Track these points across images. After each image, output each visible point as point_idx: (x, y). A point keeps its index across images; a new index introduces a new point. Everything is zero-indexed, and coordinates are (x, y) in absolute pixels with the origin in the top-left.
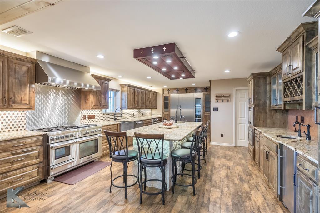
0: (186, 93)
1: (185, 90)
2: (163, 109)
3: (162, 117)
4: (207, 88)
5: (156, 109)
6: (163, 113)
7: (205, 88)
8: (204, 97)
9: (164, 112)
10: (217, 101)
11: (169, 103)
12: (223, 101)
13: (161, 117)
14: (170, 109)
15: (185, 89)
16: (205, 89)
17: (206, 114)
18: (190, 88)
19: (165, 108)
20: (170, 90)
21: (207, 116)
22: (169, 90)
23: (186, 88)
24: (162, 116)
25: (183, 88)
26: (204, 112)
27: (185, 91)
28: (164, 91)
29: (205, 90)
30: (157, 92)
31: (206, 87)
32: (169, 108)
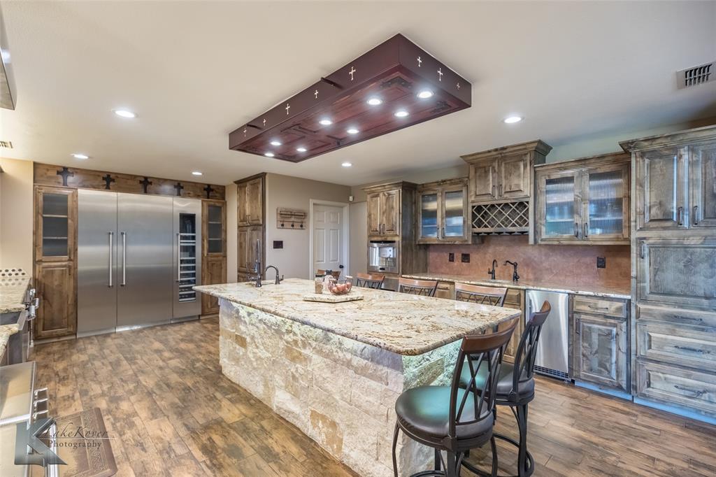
0: (146, 192)
1: (141, 182)
4: (211, 187)
6: (36, 262)
7: (206, 187)
8: (206, 212)
9: (39, 257)
10: (283, 225)
11: (69, 221)
12: (293, 226)
14: (75, 244)
15: (142, 179)
17: (210, 259)
18: (159, 179)
20: (71, 174)
21: (213, 264)
22: (65, 172)
23: (146, 178)
25: (133, 177)
26: (206, 252)
27: (140, 186)
28: (41, 171)
29: (206, 193)
30: (2, 172)
31: (209, 185)
32: (70, 243)
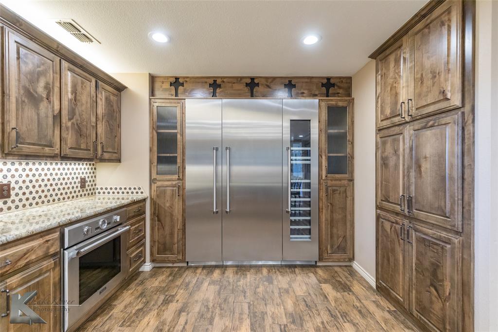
0: (252, 96)
1: (247, 85)
2: (151, 163)
3: (144, 200)
4: (332, 81)
5: (119, 160)
6: (152, 181)
7: (325, 81)
8: (325, 116)
9: (154, 176)
11: (179, 136)
13: (140, 197)
14: (183, 162)
15: (249, 81)
16: (323, 85)
17: (330, 183)
18: (267, 78)
19: (161, 160)
20: (182, 85)
21: (334, 191)
22: (177, 83)
23: (253, 79)
24: (146, 194)
25: (239, 79)
26: (324, 173)
27: (247, 90)
28: (157, 85)
29: (324, 89)
30: (125, 88)
31: (328, 79)
32: (179, 160)
